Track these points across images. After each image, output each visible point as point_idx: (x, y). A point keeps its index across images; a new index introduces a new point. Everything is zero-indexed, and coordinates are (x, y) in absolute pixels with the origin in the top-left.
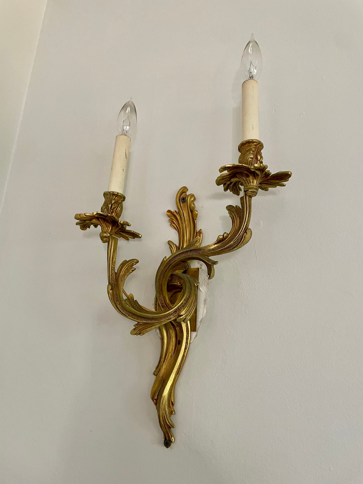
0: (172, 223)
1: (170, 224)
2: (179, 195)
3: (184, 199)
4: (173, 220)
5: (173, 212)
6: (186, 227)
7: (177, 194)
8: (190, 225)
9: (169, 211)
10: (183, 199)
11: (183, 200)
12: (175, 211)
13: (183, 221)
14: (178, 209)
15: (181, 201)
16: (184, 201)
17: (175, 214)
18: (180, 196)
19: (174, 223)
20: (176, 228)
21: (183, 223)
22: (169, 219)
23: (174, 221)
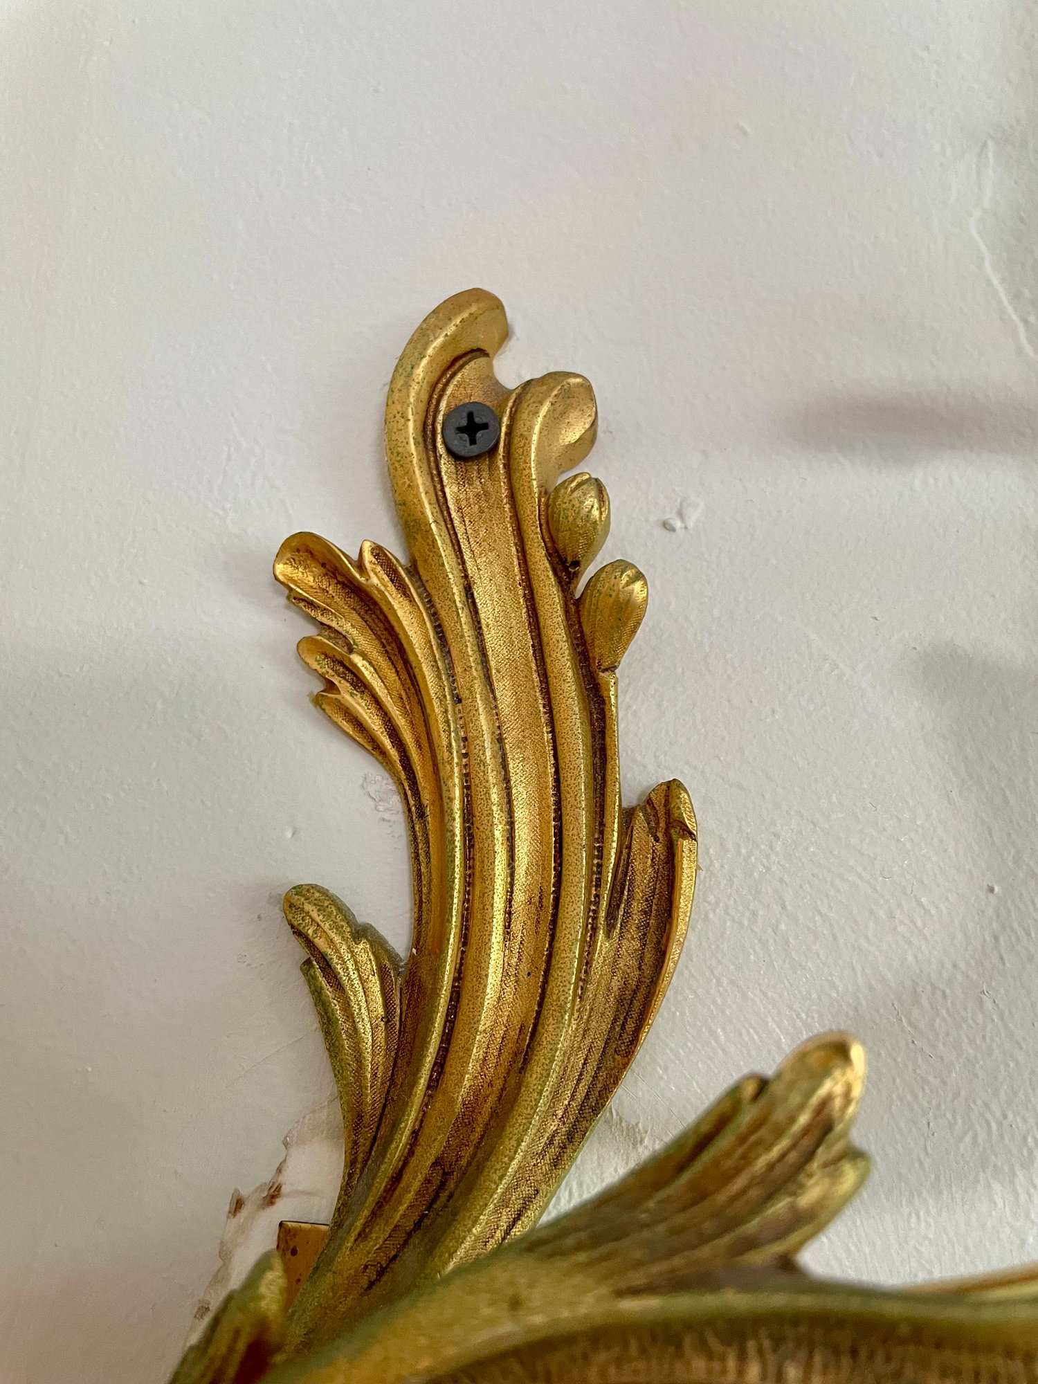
0: (336, 680)
1: (318, 687)
2: (420, 372)
3: (485, 426)
4: (351, 651)
5: (355, 557)
6: (500, 740)
7: (404, 367)
8: (552, 722)
9: (310, 553)
10: (460, 430)
11: (473, 442)
12: (379, 552)
13: (467, 669)
14: (411, 527)
15: (449, 451)
16: (475, 449)
17: (376, 579)
18: (436, 389)
19: (359, 684)
20: (386, 742)
21: (464, 694)
22: (297, 628)
23: (357, 660)
